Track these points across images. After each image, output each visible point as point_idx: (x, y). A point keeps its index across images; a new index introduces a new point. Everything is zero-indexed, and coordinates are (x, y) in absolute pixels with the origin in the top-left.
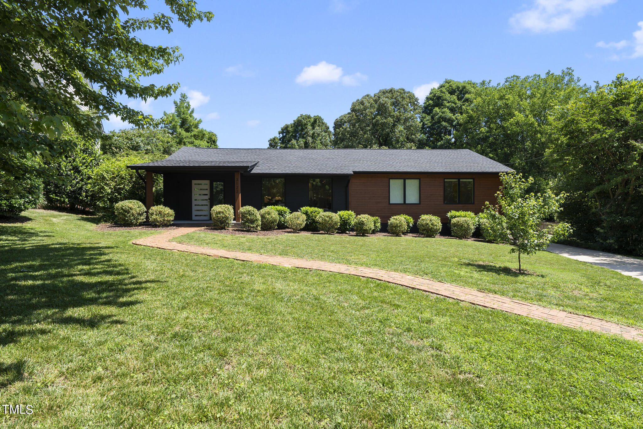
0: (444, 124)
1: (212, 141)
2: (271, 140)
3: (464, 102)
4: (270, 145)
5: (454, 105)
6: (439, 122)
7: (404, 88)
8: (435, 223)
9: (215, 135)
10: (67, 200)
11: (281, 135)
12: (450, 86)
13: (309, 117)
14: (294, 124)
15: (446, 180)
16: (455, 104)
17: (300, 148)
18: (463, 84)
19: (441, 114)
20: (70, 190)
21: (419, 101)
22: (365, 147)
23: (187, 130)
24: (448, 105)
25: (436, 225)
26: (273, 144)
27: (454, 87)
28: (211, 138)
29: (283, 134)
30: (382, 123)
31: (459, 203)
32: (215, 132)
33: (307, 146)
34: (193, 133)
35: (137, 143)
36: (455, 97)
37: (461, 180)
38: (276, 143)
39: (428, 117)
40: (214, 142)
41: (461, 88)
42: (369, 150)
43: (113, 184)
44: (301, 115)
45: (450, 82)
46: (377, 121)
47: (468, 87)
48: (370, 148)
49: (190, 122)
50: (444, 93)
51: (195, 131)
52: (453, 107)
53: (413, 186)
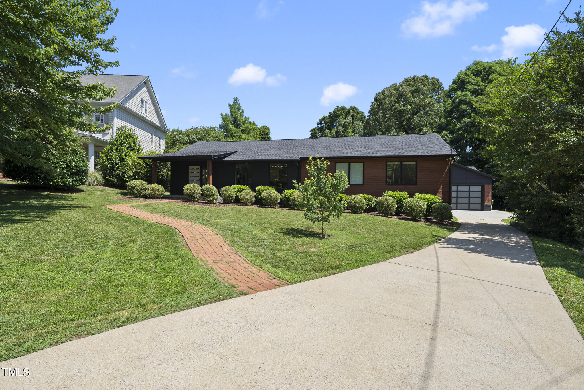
0: (463, 106)
1: (265, 134)
2: (312, 130)
3: (488, 83)
4: (312, 135)
5: (477, 87)
6: (458, 106)
7: (427, 75)
8: (358, 201)
9: (269, 129)
10: (116, 180)
11: (319, 126)
12: (477, 68)
13: (344, 108)
14: (330, 116)
15: (388, 163)
16: (479, 86)
17: (333, 136)
18: (489, 65)
19: (461, 97)
20: (117, 173)
21: (443, 86)
22: (383, 134)
23: (237, 126)
24: (470, 87)
25: (358, 203)
26: (314, 134)
27: (480, 68)
28: (265, 132)
29: (321, 125)
30: (400, 110)
31: (401, 184)
32: (268, 126)
33: (338, 134)
34: (241, 128)
35: (193, 139)
36: (479, 79)
37: (404, 163)
38: (316, 133)
39: (450, 101)
40: (268, 134)
41: (487, 69)
42: (388, 137)
43: (134, 170)
44: (337, 107)
45: (478, 64)
46: (396, 108)
47: (496, 67)
48: (388, 134)
49: (239, 120)
50: (469, 76)
51: (243, 127)
52: (476, 89)
53: (358, 168)
